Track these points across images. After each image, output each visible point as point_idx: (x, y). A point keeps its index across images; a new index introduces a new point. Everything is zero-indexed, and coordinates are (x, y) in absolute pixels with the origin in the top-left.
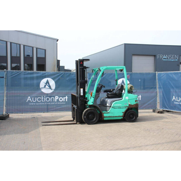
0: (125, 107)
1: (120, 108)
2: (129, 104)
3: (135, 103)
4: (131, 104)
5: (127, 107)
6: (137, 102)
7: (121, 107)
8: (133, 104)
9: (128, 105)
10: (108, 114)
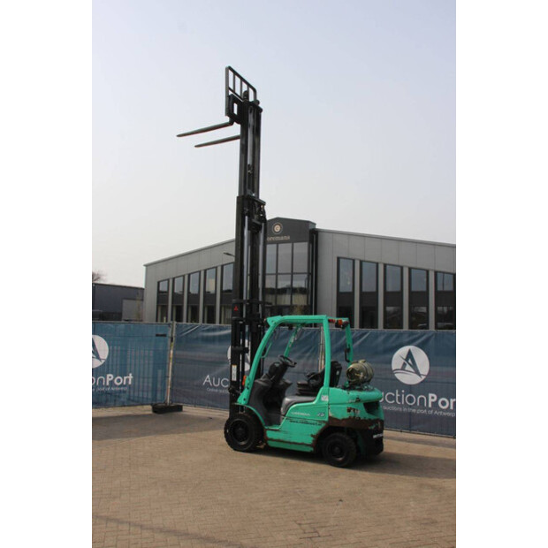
0: (320, 421)
1: (305, 422)
2: (331, 415)
3: (346, 415)
4: (335, 417)
5: (324, 422)
6: (352, 414)
7: (309, 421)
8: (340, 417)
9: (326, 419)
10: (277, 433)
